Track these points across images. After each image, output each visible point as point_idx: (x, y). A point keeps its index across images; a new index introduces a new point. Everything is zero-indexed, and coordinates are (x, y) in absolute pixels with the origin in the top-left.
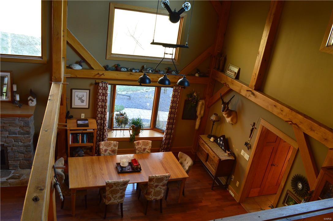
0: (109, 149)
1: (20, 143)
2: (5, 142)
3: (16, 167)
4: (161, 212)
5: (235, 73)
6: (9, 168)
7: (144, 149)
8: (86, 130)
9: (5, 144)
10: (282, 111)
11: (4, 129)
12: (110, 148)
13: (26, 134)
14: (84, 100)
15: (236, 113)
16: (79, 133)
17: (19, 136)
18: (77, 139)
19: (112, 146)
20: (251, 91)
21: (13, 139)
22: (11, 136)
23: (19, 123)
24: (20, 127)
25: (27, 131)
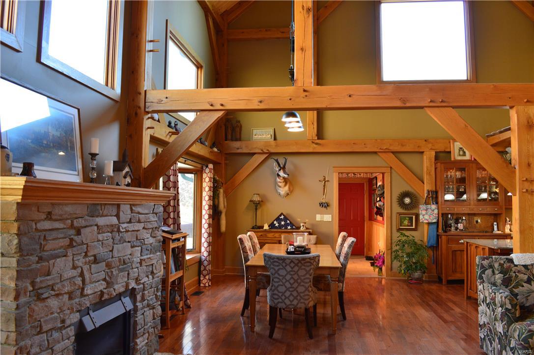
5: (271, 135)
8: (180, 239)
10: (365, 144)
13: (157, 251)
17: (152, 255)
20: (312, 142)
21: (147, 266)
22: (144, 258)
23: (153, 219)
24: (153, 232)
25: (159, 241)
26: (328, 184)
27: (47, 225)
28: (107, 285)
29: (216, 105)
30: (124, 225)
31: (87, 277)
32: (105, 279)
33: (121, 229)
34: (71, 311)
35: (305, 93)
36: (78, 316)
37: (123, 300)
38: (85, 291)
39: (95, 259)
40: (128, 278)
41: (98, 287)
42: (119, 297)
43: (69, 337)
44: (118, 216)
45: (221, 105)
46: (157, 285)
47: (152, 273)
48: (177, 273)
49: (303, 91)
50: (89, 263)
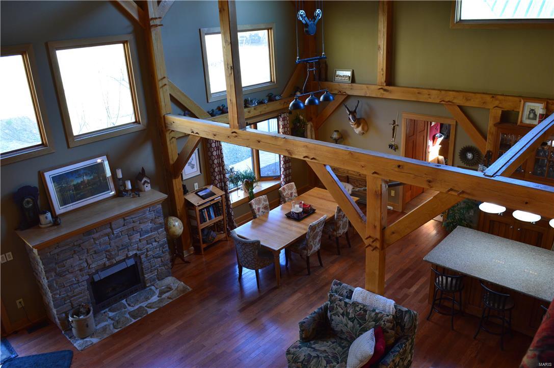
0: (261, 206)
1: (154, 243)
2: (138, 250)
3: (154, 280)
5: (349, 77)
6: (145, 285)
7: (291, 194)
8: (214, 199)
9: (138, 252)
10: (429, 95)
11: (134, 231)
12: (261, 204)
13: (160, 229)
14: (194, 165)
15: (364, 119)
16: (203, 209)
17: (152, 233)
18: (203, 216)
19: (263, 202)
20: (381, 88)
21: (147, 241)
22: (142, 237)
23: (150, 215)
24: (152, 221)
25: (160, 223)
26: (397, 128)
27: (57, 251)
28: (109, 259)
29: (195, 132)
30: (118, 230)
31: (90, 261)
32: (106, 257)
33: (115, 233)
34: (83, 276)
35: (234, 134)
36: (88, 277)
37: (127, 261)
38: (91, 267)
39: (95, 252)
40: (128, 252)
41: (101, 263)
42: (124, 260)
43: (83, 286)
44: (111, 228)
45: (197, 133)
46: (162, 246)
47: (156, 241)
48: (215, 219)
49: (233, 133)
50: (91, 255)
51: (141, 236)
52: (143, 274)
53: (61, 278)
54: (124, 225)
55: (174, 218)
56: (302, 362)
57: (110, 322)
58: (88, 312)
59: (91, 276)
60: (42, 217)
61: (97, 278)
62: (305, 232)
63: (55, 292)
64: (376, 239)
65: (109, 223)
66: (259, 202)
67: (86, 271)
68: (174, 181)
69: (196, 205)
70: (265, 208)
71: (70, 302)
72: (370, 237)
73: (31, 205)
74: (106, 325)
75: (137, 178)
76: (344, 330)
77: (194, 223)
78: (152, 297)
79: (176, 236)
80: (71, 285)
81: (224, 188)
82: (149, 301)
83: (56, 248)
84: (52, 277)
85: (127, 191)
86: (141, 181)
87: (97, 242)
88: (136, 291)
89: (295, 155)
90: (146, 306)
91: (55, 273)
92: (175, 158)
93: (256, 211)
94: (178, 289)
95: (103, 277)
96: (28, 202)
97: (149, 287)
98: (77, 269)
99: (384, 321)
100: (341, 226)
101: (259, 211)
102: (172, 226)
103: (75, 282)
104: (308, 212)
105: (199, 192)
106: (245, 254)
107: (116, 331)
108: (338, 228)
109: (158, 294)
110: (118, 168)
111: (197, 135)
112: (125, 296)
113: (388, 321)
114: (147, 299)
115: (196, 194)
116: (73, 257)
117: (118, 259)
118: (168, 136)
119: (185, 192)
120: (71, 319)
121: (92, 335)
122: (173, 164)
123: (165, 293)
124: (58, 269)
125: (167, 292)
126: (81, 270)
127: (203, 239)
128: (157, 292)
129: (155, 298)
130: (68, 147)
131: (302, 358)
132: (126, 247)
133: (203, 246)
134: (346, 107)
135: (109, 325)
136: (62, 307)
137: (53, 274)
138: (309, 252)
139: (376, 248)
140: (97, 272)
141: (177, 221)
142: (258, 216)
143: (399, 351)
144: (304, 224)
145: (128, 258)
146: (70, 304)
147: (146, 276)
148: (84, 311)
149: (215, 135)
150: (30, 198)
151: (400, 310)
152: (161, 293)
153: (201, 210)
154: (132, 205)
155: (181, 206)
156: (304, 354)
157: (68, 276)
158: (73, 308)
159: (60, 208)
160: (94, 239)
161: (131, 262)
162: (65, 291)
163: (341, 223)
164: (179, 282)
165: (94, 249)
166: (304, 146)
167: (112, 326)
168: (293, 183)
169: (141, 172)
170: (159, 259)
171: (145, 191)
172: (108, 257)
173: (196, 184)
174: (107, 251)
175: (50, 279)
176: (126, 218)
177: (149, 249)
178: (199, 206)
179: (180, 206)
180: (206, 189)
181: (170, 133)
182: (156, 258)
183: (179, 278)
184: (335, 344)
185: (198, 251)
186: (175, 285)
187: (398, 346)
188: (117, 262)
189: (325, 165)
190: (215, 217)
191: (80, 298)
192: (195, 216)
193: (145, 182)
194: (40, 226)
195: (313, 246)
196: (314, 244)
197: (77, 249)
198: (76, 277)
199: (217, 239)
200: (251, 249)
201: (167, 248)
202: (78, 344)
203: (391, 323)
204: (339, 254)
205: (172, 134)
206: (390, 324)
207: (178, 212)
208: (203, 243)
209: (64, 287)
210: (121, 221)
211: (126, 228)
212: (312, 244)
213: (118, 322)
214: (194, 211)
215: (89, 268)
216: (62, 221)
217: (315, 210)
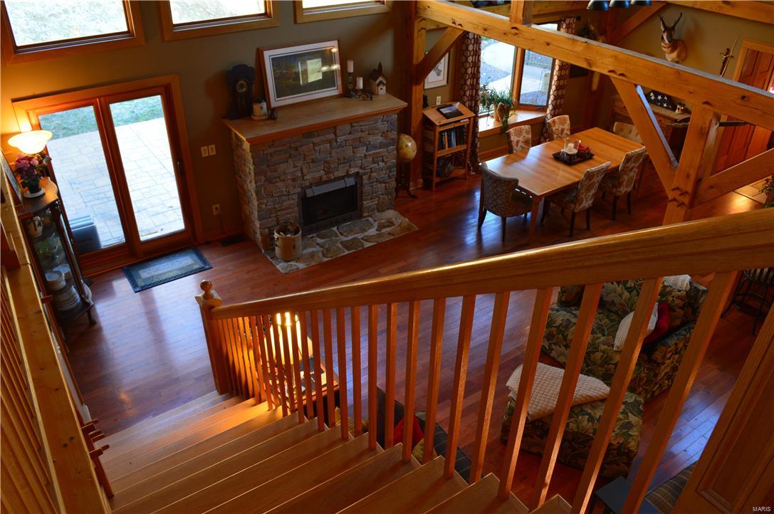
0: (521, 139)
1: (380, 163)
2: (361, 168)
3: (373, 210)
4: (629, 212)
6: (362, 214)
7: (563, 130)
8: (459, 121)
9: (361, 171)
11: (360, 142)
12: (522, 136)
13: (390, 146)
14: (441, 71)
15: (683, 42)
16: (444, 131)
17: (380, 150)
18: (443, 142)
19: (524, 134)
21: (373, 158)
22: (369, 153)
23: (382, 126)
24: (384, 134)
25: (393, 139)
26: (730, 61)
27: (271, 150)
28: (327, 173)
29: (457, 23)
30: (343, 137)
31: (305, 171)
32: (324, 170)
33: (338, 140)
34: (294, 187)
35: (515, 31)
36: (300, 189)
37: (346, 179)
38: (305, 178)
39: (313, 161)
40: (350, 168)
41: (317, 175)
42: (343, 178)
43: (294, 199)
44: (335, 133)
45: (460, 25)
46: (389, 168)
47: (383, 161)
48: (456, 148)
49: (513, 28)
50: (308, 163)
51: (367, 151)
52: (362, 200)
53: (271, 185)
54: (350, 133)
55: (407, 136)
56: (557, 327)
57: (318, 248)
58: (296, 232)
59: (304, 189)
60: (256, 107)
61: (309, 193)
62: (577, 180)
63: (261, 201)
64: (686, 192)
65: (333, 127)
66: (519, 133)
67: (299, 182)
68: (414, 88)
69: (437, 124)
70: (526, 142)
71: (276, 216)
72: (678, 188)
73: (244, 90)
74: (313, 252)
75: (372, 75)
76: (617, 300)
77: (429, 148)
78: (369, 229)
79: (407, 159)
80: (281, 196)
81: (474, 109)
82: (366, 234)
83: (270, 147)
84: (261, 182)
85: (356, 91)
86: (376, 80)
87: (317, 148)
88: (350, 219)
89: (597, 67)
90: (362, 239)
91: (265, 177)
92: (421, 57)
93: (514, 144)
94: (403, 225)
95: (317, 193)
96: (242, 86)
97: (366, 216)
98: (289, 177)
99: (673, 297)
100: (625, 183)
101: (517, 145)
102: (404, 146)
103: (285, 193)
104: (584, 156)
105: (442, 108)
106: (495, 194)
107: (326, 259)
108: (620, 184)
109: (376, 227)
110: (350, 59)
111: (460, 27)
112: (337, 223)
113: (678, 297)
114: (364, 230)
115: (438, 110)
116: (287, 162)
117: (338, 174)
118: (418, 25)
119: (425, 105)
120: (276, 235)
121: (298, 260)
122: (417, 65)
123: (385, 227)
124: (269, 174)
125: (389, 226)
126: (294, 180)
127: (437, 171)
128: (376, 225)
129: (372, 232)
130: (295, 22)
131: (559, 321)
132: (348, 161)
133: (436, 180)
134: (662, 19)
135: (317, 252)
136: (265, 220)
137: (263, 178)
138: (577, 207)
139: (683, 204)
140: (311, 186)
141: (410, 141)
142: (515, 151)
143: (685, 335)
144: (576, 169)
145: (348, 175)
146: (275, 219)
147: (365, 203)
148: (293, 230)
149: (485, 30)
150: (245, 81)
151: (696, 288)
152: (381, 227)
153: (441, 133)
154: (360, 109)
155: (418, 123)
156: (561, 318)
157: (278, 184)
158: (278, 224)
159: (277, 99)
160: (314, 143)
161: (350, 182)
162: (273, 202)
163: (626, 177)
164: (403, 218)
165: (312, 157)
166: (612, 56)
167: (320, 254)
168: (567, 116)
169: (377, 69)
170: (383, 185)
171: (378, 94)
172: (326, 169)
173: (439, 98)
174: (326, 162)
175: (259, 184)
176: (354, 124)
177: (373, 169)
178: (441, 126)
179: (416, 121)
180: (451, 105)
181: (419, 22)
182: (380, 182)
183: (403, 213)
184: (601, 315)
185: (427, 185)
186: (398, 220)
187: (685, 330)
188: (335, 178)
189: (636, 86)
190: (457, 145)
191: (287, 214)
192: (433, 138)
193: (381, 83)
194: (253, 117)
195: (584, 201)
196: (587, 198)
197: (293, 152)
198: (287, 187)
199: (453, 175)
200: (504, 188)
201: (395, 173)
202: (281, 267)
203: (683, 300)
204: (614, 219)
205: (423, 24)
206: (680, 301)
207: (412, 129)
208: (437, 177)
209: (273, 196)
210: (348, 128)
211: (352, 137)
212: (583, 196)
213: (328, 250)
214: (432, 133)
215: (303, 179)
216: (279, 115)
217: (594, 155)
